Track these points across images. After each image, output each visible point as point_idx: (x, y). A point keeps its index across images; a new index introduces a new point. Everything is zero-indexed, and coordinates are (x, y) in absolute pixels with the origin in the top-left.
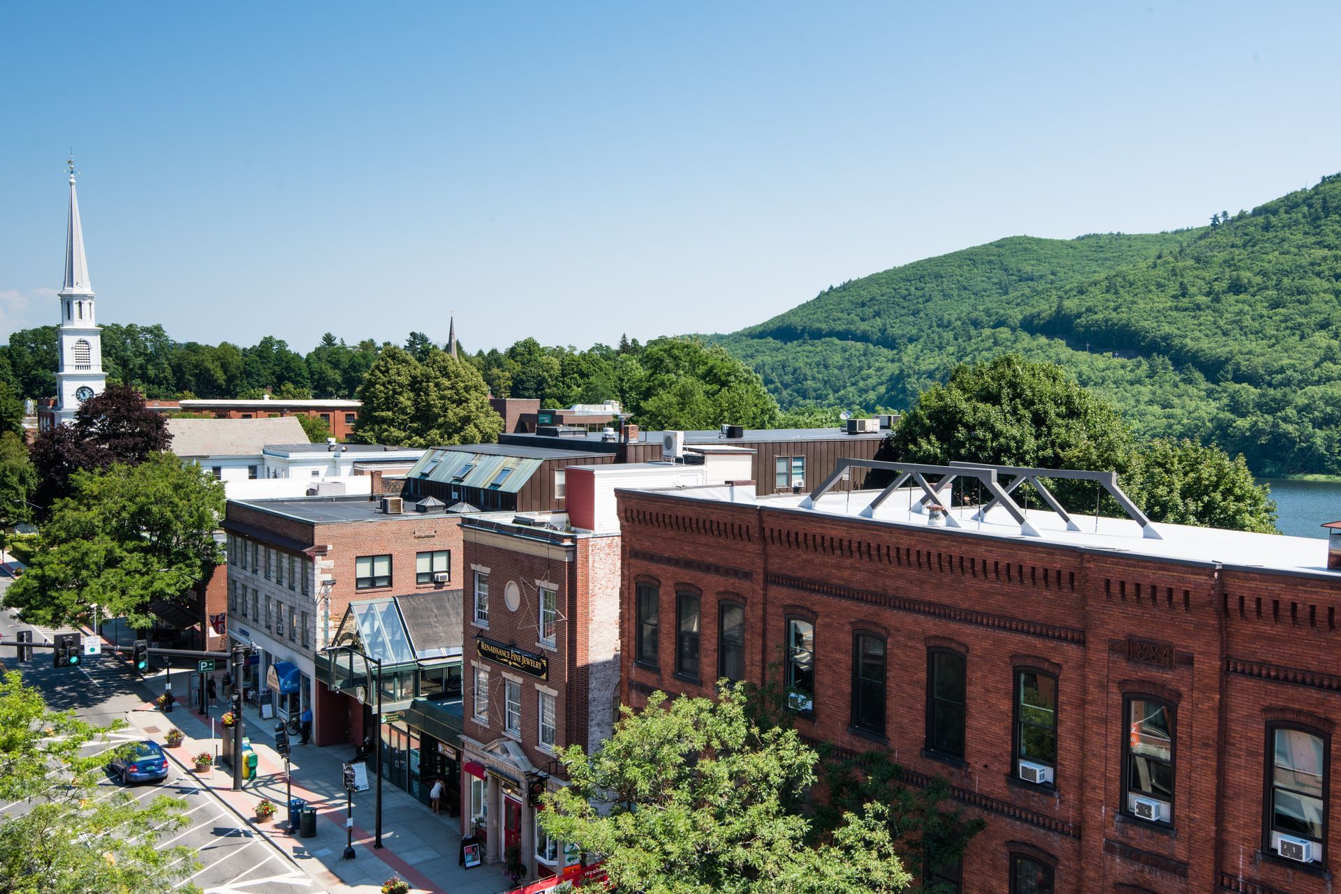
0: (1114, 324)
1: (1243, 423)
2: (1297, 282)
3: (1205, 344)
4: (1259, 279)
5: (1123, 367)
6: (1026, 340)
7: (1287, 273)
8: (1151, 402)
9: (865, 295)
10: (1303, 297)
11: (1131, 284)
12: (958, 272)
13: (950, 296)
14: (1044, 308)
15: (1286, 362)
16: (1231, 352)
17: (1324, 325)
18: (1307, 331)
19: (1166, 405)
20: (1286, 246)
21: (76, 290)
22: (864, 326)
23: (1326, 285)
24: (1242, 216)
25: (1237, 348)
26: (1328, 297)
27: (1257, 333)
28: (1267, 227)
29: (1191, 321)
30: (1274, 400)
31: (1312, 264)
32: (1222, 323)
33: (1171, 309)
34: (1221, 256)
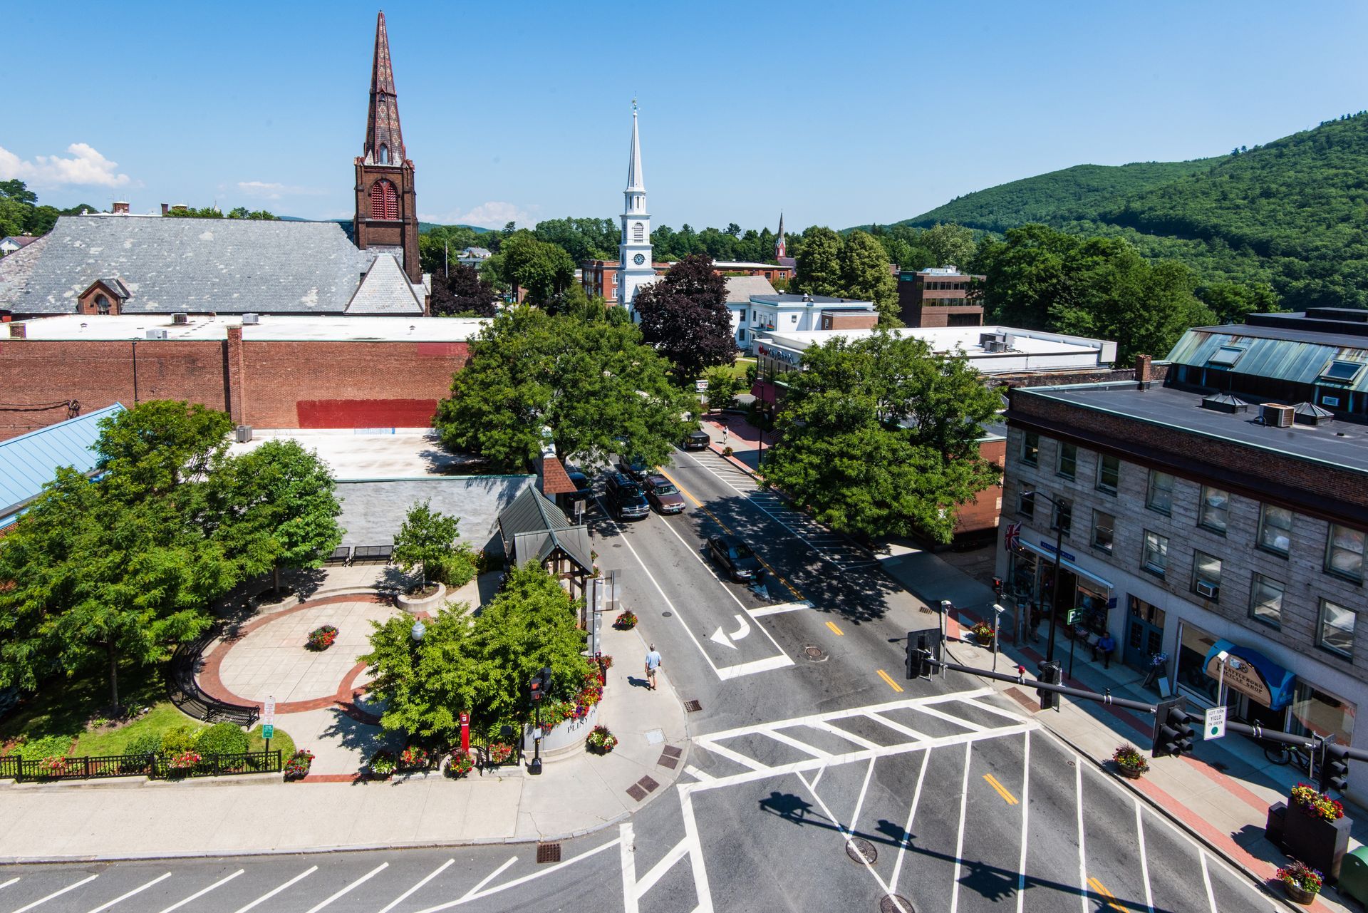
0: (1171, 218)
1: (1299, 284)
2: (1317, 191)
3: (1247, 231)
4: (1283, 189)
5: (1186, 245)
6: (1104, 228)
7: (1307, 185)
8: (1215, 268)
9: (983, 201)
10: (1323, 201)
11: (1181, 193)
12: (1046, 186)
13: (1041, 201)
14: (1115, 207)
15: (1319, 243)
16: (1271, 236)
17: (1345, 219)
18: (1332, 223)
19: (1228, 271)
20: (1298, 167)
21: (636, 189)
22: (983, 220)
23: (1341, 193)
24: (1256, 149)
25: (1276, 234)
26: (1344, 200)
27: (1289, 224)
28: (1281, 155)
29: (1234, 216)
30: (1323, 269)
31: (1325, 179)
32: (1259, 217)
33: (1216, 208)
34: (1248, 174)
